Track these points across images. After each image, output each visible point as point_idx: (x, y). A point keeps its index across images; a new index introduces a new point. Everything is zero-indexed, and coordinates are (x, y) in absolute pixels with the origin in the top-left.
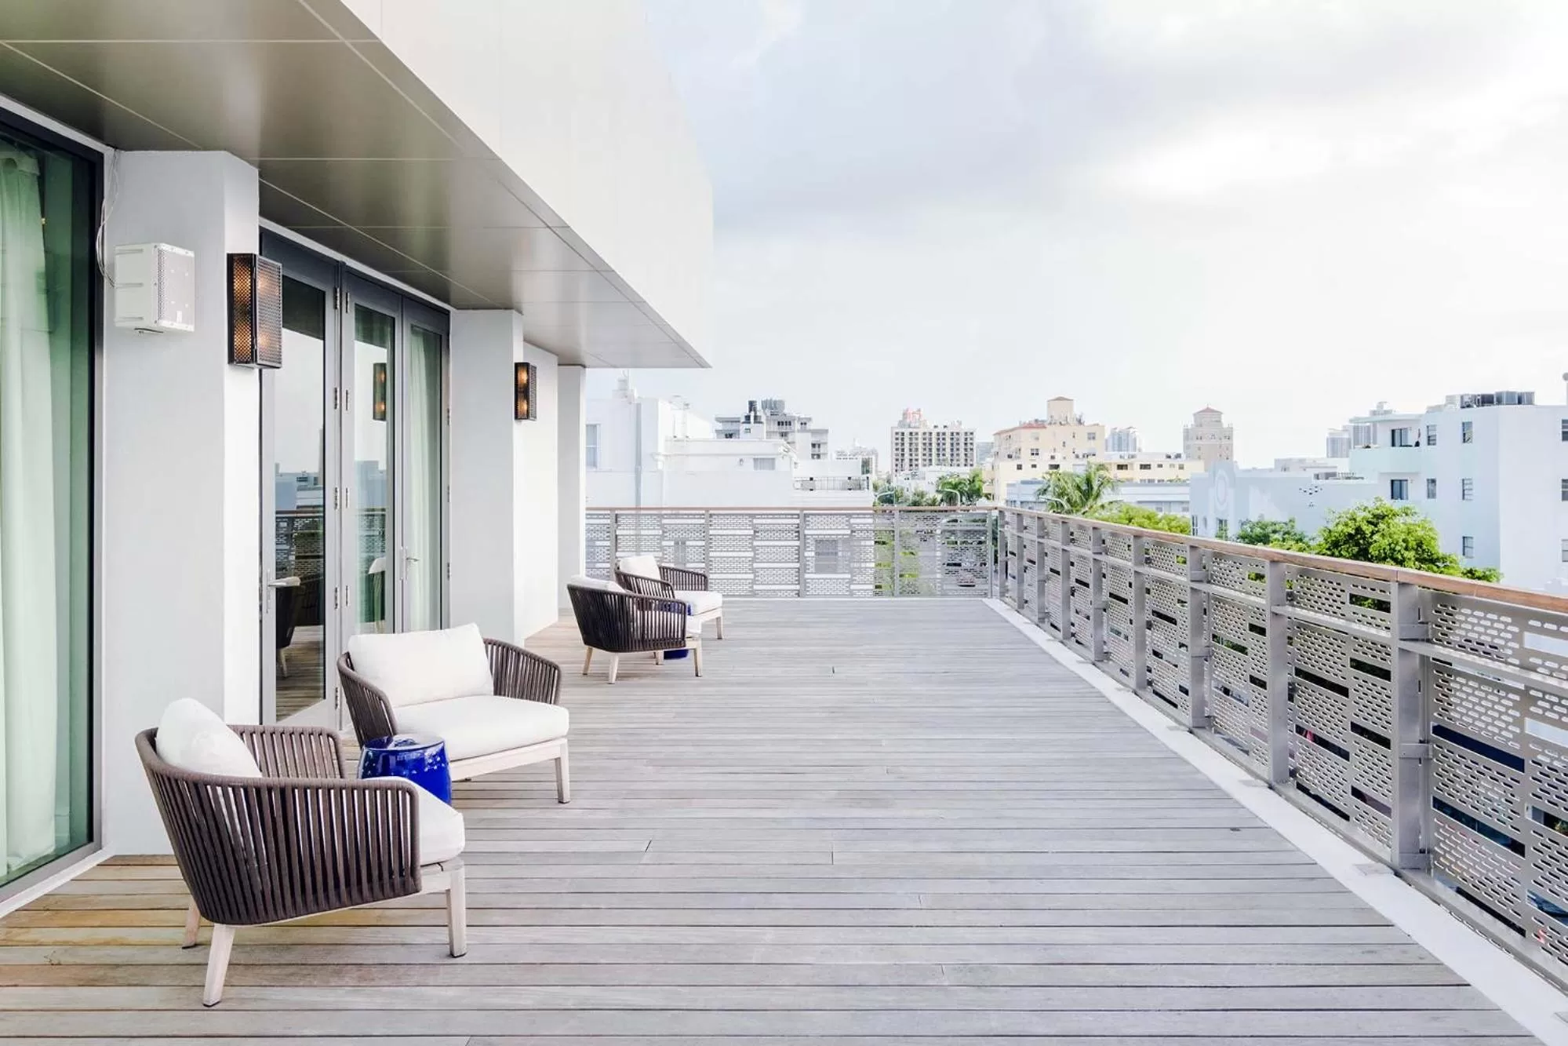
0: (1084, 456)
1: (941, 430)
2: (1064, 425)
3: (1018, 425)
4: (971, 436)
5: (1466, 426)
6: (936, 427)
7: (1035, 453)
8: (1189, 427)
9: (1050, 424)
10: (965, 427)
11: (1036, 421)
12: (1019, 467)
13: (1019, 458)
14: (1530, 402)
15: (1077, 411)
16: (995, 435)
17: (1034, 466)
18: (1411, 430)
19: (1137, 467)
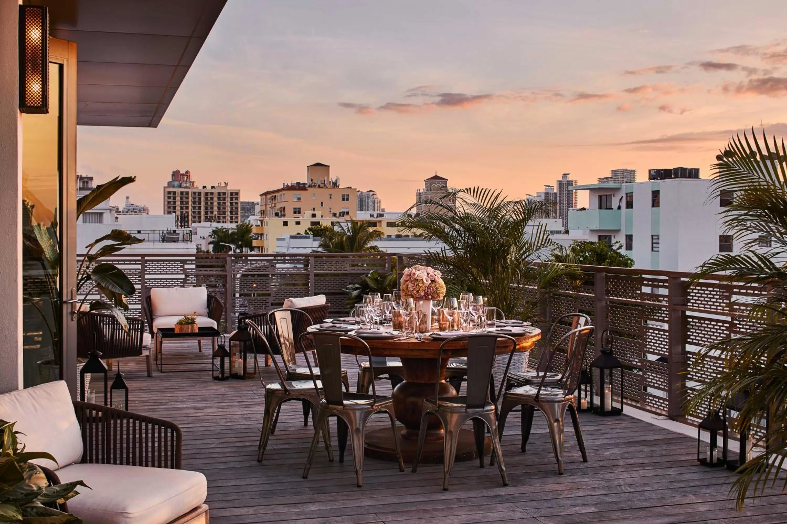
0: (340, 215)
1: (209, 189)
2: (322, 187)
3: (282, 187)
4: (236, 196)
5: (656, 194)
6: (204, 187)
7: (297, 211)
8: (421, 191)
9: (310, 186)
10: (231, 188)
11: (298, 183)
12: (285, 224)
13: (284, 215)
14: (697, 176)
15: (333, 177)
16: (260, 195)
17: (298, 223)
18: (614, 196)
19: (384, 224)
